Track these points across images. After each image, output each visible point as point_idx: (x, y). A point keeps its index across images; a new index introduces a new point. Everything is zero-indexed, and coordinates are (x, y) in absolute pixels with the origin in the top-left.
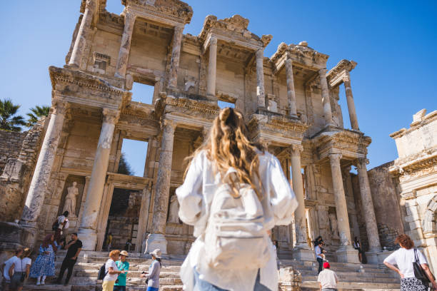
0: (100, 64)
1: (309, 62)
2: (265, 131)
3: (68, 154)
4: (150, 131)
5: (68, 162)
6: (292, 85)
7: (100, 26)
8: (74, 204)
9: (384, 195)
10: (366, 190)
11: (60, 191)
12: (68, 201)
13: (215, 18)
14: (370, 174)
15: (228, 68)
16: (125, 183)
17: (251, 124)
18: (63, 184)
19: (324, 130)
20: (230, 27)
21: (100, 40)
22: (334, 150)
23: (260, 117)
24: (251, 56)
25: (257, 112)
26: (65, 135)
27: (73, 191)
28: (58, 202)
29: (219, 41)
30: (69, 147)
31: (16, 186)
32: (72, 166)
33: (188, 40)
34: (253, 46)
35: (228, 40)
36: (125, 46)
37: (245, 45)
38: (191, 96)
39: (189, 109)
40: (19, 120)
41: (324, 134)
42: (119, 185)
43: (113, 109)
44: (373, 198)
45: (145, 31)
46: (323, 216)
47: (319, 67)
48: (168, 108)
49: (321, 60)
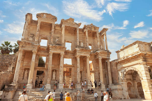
0: (31, 37)
1: (93, 30)
2: (79, 53)
3: (24, 62)
4: (47, 54)
5: (24, 64)
6: (88, 38)
7: (31, 24)
8: (26, 76)
9: (114, 69)
10: (109, 67)
11: (23, 73)
12: (25, 75)
13: (64, 20)
14: (110, 63)
15: (69, 33)
16: (40, 69)
17: (75, 50)
18: (23, 71)
19: (97, 50)
20: (69, 21)
21: (31, 28)
22: (100, 56)
23: (77, 49)
24: (75, 30)
25: (76, 47)
26: (23, 57)
27: (26, 72)
28: (22, 76)
29: (65, 26)
30: (24, 60)
31: (11, 73)
32: (26, 66)
33: (57, 25)
34: (76, 26)
35: (68, 25)
36: (38, 31)
37: (73, 26)
38: (57, 44)
39: (56, 48)
40: (11, 46)
41: (97, 52)
42: (38, 70)
43: (35, 50)
44: (111, 70)
45: (44, 24)
46: (97, 75)
47: (96, 31)
48: (50, 48)
49: (97, 29)
